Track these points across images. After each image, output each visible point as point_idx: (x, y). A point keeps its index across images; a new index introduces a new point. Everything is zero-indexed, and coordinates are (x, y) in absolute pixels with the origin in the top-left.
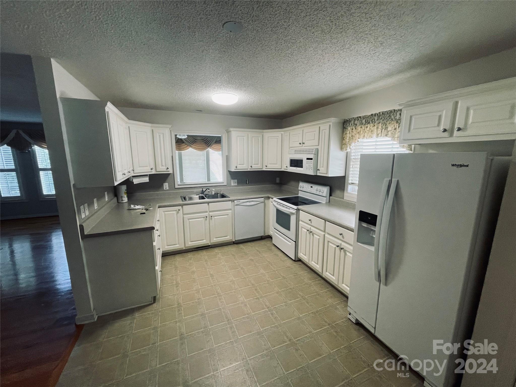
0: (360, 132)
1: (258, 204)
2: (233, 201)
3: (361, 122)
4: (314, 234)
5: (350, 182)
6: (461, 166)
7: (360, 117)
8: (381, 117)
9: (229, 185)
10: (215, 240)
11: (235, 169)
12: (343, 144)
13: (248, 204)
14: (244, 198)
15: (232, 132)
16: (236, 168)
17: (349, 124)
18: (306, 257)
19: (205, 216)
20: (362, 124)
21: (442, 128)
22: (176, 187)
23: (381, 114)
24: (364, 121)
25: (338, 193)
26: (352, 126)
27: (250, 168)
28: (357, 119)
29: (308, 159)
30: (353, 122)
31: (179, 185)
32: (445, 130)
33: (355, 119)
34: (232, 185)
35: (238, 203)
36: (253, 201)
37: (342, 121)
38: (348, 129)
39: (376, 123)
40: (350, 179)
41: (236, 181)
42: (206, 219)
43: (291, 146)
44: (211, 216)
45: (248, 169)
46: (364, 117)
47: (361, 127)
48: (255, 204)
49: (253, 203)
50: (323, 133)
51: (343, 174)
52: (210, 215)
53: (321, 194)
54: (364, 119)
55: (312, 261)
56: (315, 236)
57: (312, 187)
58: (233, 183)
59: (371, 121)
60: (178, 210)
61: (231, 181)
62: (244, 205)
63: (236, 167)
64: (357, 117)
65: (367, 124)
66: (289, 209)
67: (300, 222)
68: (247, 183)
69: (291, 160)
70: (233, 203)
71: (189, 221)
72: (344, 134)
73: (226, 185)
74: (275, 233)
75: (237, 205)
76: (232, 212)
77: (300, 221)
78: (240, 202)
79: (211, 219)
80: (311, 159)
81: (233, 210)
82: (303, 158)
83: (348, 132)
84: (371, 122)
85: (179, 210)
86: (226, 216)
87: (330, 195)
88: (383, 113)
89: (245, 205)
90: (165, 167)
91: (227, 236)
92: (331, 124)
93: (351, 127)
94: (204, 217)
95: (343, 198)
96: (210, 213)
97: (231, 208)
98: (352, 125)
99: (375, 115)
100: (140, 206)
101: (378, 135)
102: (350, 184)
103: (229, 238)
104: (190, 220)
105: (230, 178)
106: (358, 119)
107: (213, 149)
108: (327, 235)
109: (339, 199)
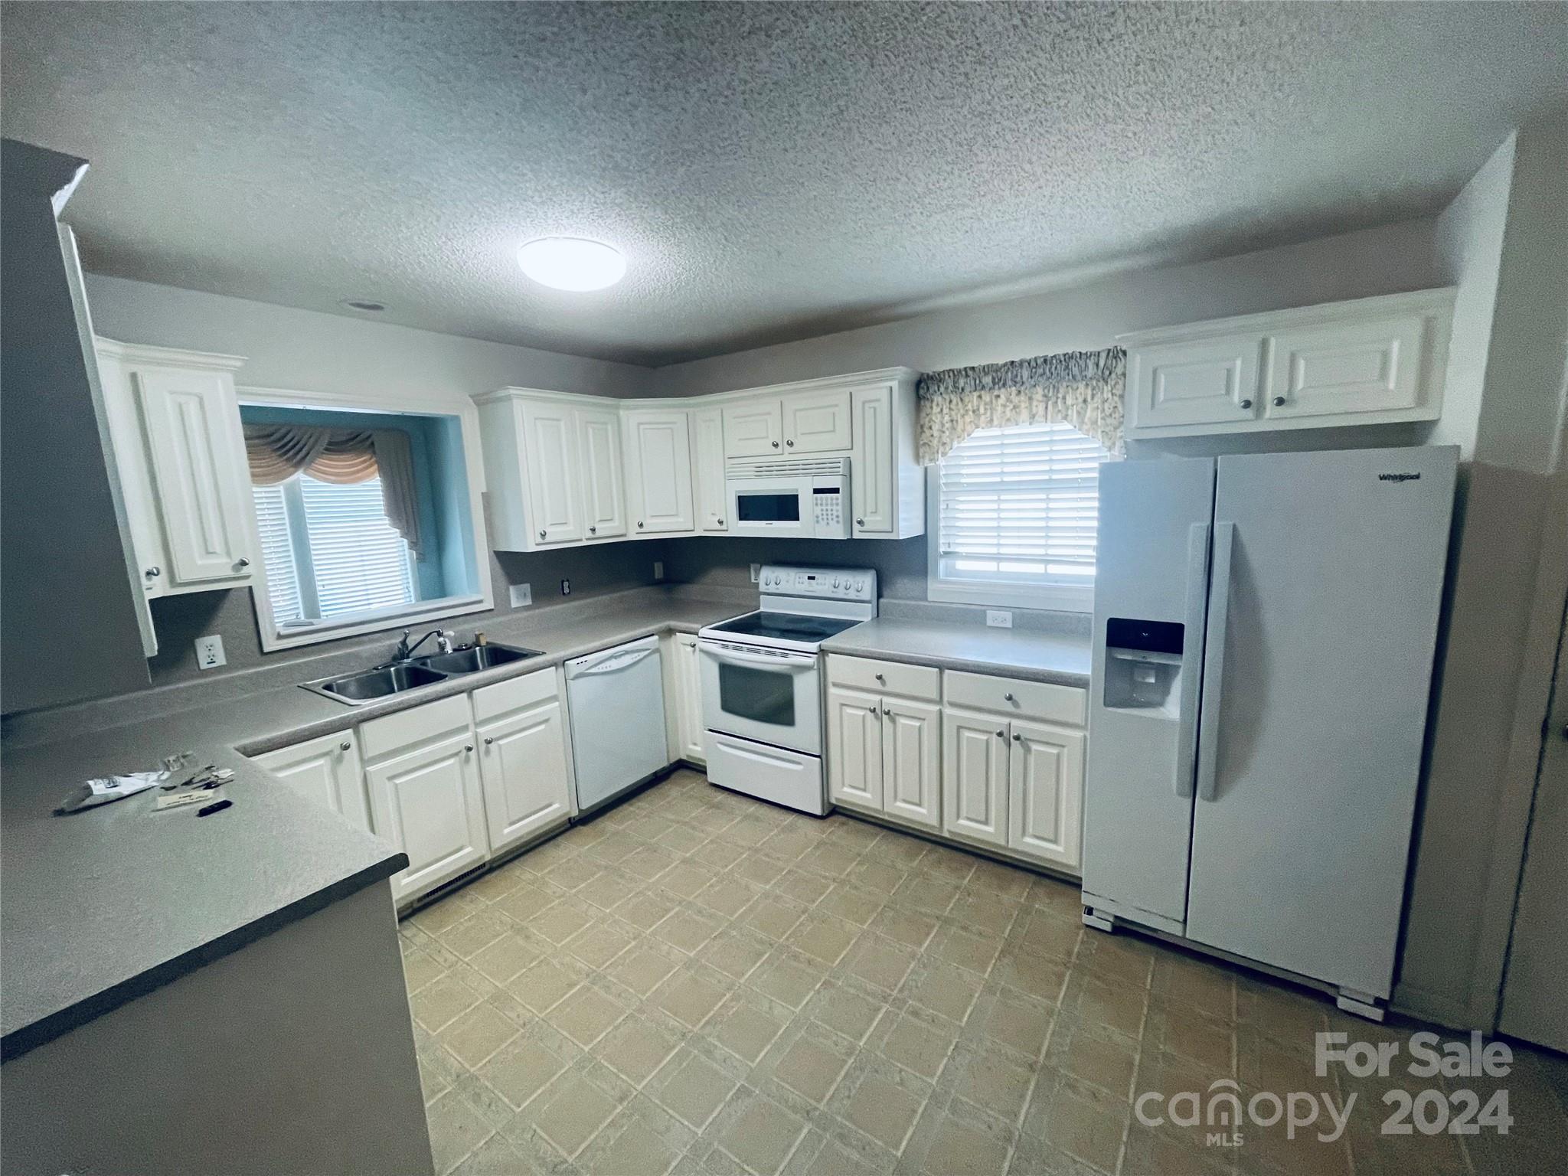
0: (978, 409)
1: (645, 657)
2: (562, 663)
3: (978, 382)
4: (897, 718)
5: (942, 549)
6: (1402, 478)
7: (973, 368)
8: (1041, 371)
9: (502, 605)
10: (509, 834)
11: (537, 545)
12: (920, 446)
13: (614, 664)
14: (597, 644)
15: (515, 401)
16: (540, 540)
17: (936, 388)
18: (868, 795)
19: (462, 747)
20: (983, 388)
21: (1237, 398)
22: (270, 645)
23: (1039, 362)
24: (988, 380)
25: (903, 586)
26: (947, 393)
27: (590, 534)
28: (963, 373)
29: (817, 491)
30: (950, 383)
31: (280, 637)
32: (1247, 404)
33: (956, 374)
34: (514, 604)
35: (581, 669)
36: (627, 652)
37: (915, 378)
38: (932, 401)
39: (1027, 385)
40: (942, 540)
41: (527, 587)
42: (467, 760)
43: (729, 453)
44: (489, 742)
45: (581, 540)
46: (986, 370)
47: (980, 397)
48: (635, 660)
49: (627, 660)
50: (869, 413)
51: (920, 532)
52: (482, 739)
53: (852, 595)
54: (986, 374)
55: (895, 798)
56: (902, 721)
57: (812, 578)
58: (518, 597)
59: (1012, 380)
60: (338, 751)
61: (508, 590)
62: (601, 670)
63: (543, 535)
64: (965, 369)
65: (999, 388)
66: (785, 656)
67: (832, 691)
68: (566, 590)
69: (739, 497)
70: (561, 670)
71: (396, 785)
72: (923, 415)
73: (493, 607)
74: (719, 746)
75: (577, 677)
76: (560, 706)
77: (830, 685)
78: (588, 665)
79: (487, 752)
80: (836, 491)
81: (563, 695)
82: (797, 490)
83: (936, 410)
84: (1009, 383)
85: (346, 748)
86: (542, 727)
87: (879, 596)
88: (1045, 361)
89: (605, 670)
90: (224, 560)
91: (550, 805)
92: (895, 384)
93: (947, 397)
94: (456, 754)
95: (926, 599)
96: (481, 730)
97: (555, 692)
98: (949, 391)
99: (1021, 363)
100: (143, 775)
101: (1033, 417)
102: (941, 556)
103: (560, 808)
104: (398, 781)
105: (502, 580)
106: (967, 376)
107: (324, 475)
108: (948, 711)
109: (913, 603)
